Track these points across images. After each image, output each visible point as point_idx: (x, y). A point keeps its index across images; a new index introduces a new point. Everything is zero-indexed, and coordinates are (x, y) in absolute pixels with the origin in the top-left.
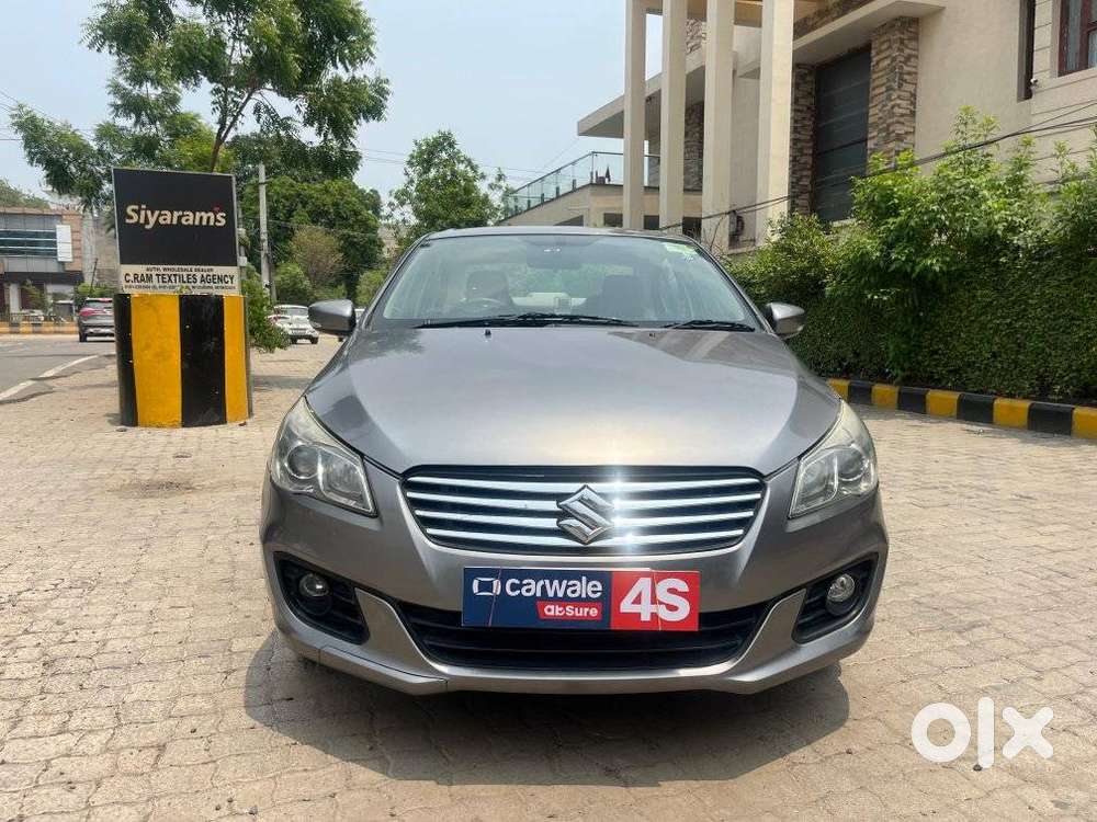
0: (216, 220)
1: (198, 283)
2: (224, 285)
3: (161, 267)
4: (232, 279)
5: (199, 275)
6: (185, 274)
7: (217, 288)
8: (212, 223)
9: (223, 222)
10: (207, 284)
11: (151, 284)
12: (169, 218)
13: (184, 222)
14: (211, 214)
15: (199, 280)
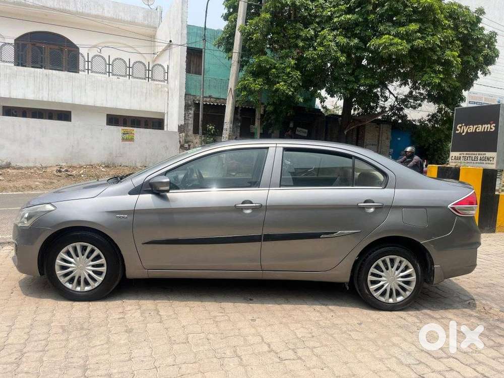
0: (491, 128)
1: (478, 161)
2: (490, 162)
3: (465, 153)
4: (493, 159)
5: (479, 156)
6: (474, 156)
7: (486, 163)
8: (488, 130)
9: (494, 128)
10: (482, 162)
11: (459, 161)
12: (472, 129)
13: (477, 131)
14: (489, 125)
15: (479, 159)
